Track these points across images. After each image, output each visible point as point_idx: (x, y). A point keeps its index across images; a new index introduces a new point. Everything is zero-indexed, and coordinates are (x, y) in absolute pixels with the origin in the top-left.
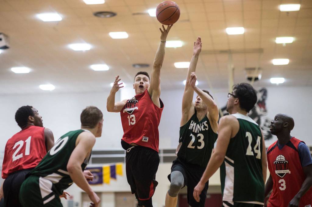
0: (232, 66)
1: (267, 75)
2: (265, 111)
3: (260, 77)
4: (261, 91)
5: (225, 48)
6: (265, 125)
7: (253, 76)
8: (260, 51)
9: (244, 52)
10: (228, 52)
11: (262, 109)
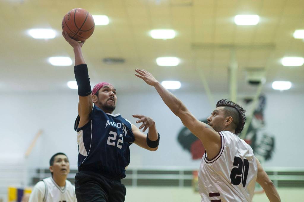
2: (263, 123)
3: (263, 79)
6: (262, 142)
11: (260, 121)
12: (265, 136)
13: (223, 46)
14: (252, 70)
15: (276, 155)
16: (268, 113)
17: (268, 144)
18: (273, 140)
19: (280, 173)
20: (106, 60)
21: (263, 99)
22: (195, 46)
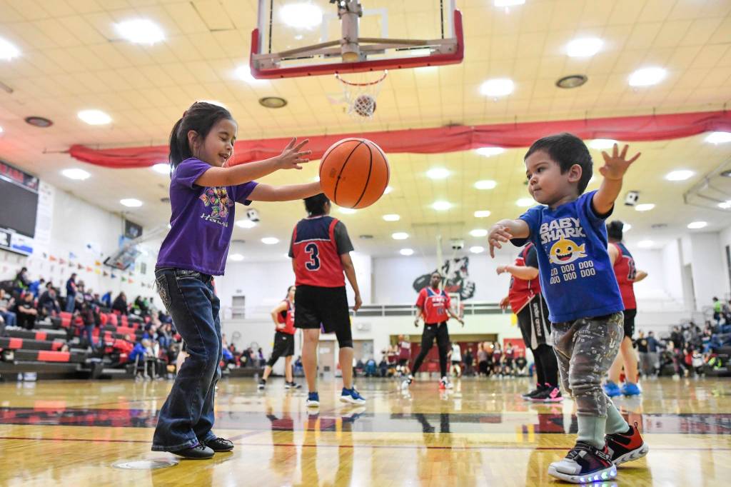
0: (440, 237)
1: (469, 245)
2: (467, 275)
3: (462, 245)
4: (464, 259)
5: (434, 221)
6: (467, 286)
7: (457, 244)
8: (462, 223)
9: (450, 224)
10: (437, 224)
11: (465, 273)
12: (469, 283)
13: (432, 224)
14: (455, 240)
15: (476, 294)
16: (470, 268)
17: (471, 288)
18: (474, 285)
19: (476, 305)
20: (361, 237)
21: (467, 259)
22: (414, 225)
